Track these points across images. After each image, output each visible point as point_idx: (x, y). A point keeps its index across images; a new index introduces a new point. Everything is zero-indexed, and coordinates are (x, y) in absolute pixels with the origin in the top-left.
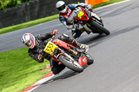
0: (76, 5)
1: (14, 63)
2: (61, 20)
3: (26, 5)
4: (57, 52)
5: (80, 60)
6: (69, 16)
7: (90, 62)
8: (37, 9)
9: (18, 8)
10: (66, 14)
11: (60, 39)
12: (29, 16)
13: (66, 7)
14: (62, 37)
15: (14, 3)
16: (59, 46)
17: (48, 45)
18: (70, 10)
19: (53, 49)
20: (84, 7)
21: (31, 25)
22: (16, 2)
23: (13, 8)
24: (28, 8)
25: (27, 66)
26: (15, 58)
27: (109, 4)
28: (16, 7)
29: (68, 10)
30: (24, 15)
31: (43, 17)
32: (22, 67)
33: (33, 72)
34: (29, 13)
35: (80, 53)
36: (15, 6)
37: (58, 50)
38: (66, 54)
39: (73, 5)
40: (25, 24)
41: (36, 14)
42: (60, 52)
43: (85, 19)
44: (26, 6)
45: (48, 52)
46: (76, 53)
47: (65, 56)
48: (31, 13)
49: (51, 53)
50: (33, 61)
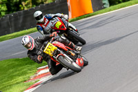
0: (53, 15)
2: (38, 29)
3: (10, 16)
4: (56, 53)
5: (77, 61)
6: (46, 26)
7: (85, 64)
8: (21, 21)
9: (2, 19)
10: (43, 23)
11: (58, 41)
12: (13, 27)
13: (44, 17)
14: (60, 39)
16: (58, 48)
17: (47, 46)
18: (47, 20)
19: (53, 50)
20: (61, 17)
21: (15, 37)
22: (0, 14)
24: (13, 19)
25: (12, 77)
27: (92, 15)
28: (0, 19)
29: (45, 19)
30: (9, 26)
31: (28, 29)
33: (17, 83)
34: (13, 24)
35: (77, 54)
37: (57, 51)
38: (65, 55)
39: (50, 15)
40: (9, 35)
41: (20, 26)
42: (60, 53)
43: (62, 29)
44: (10, 18)
45: (47, 53)
46: (74, 54)
47: (64, 56)
48: (15, 25)
49: (50, 54)
50: (18, 72)
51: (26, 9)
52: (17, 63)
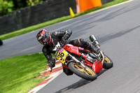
1: (8, 71)
3: (17, 13)
8: (28, 17)
9: (9, 16)
15: (5, 12)
22: (7, 10)
23: (5, 16)
24: (20, 16)
25: (21, 74)
26: (8, 66)
28: (7, 16)
30: (16, 22)
32: (16, 76)
33: (27, 80)
34: (20, 20)
36: (6, 14)
41: (27, 22)
50: (27, 69)
51: (33, 4)
52: (26, 59)
